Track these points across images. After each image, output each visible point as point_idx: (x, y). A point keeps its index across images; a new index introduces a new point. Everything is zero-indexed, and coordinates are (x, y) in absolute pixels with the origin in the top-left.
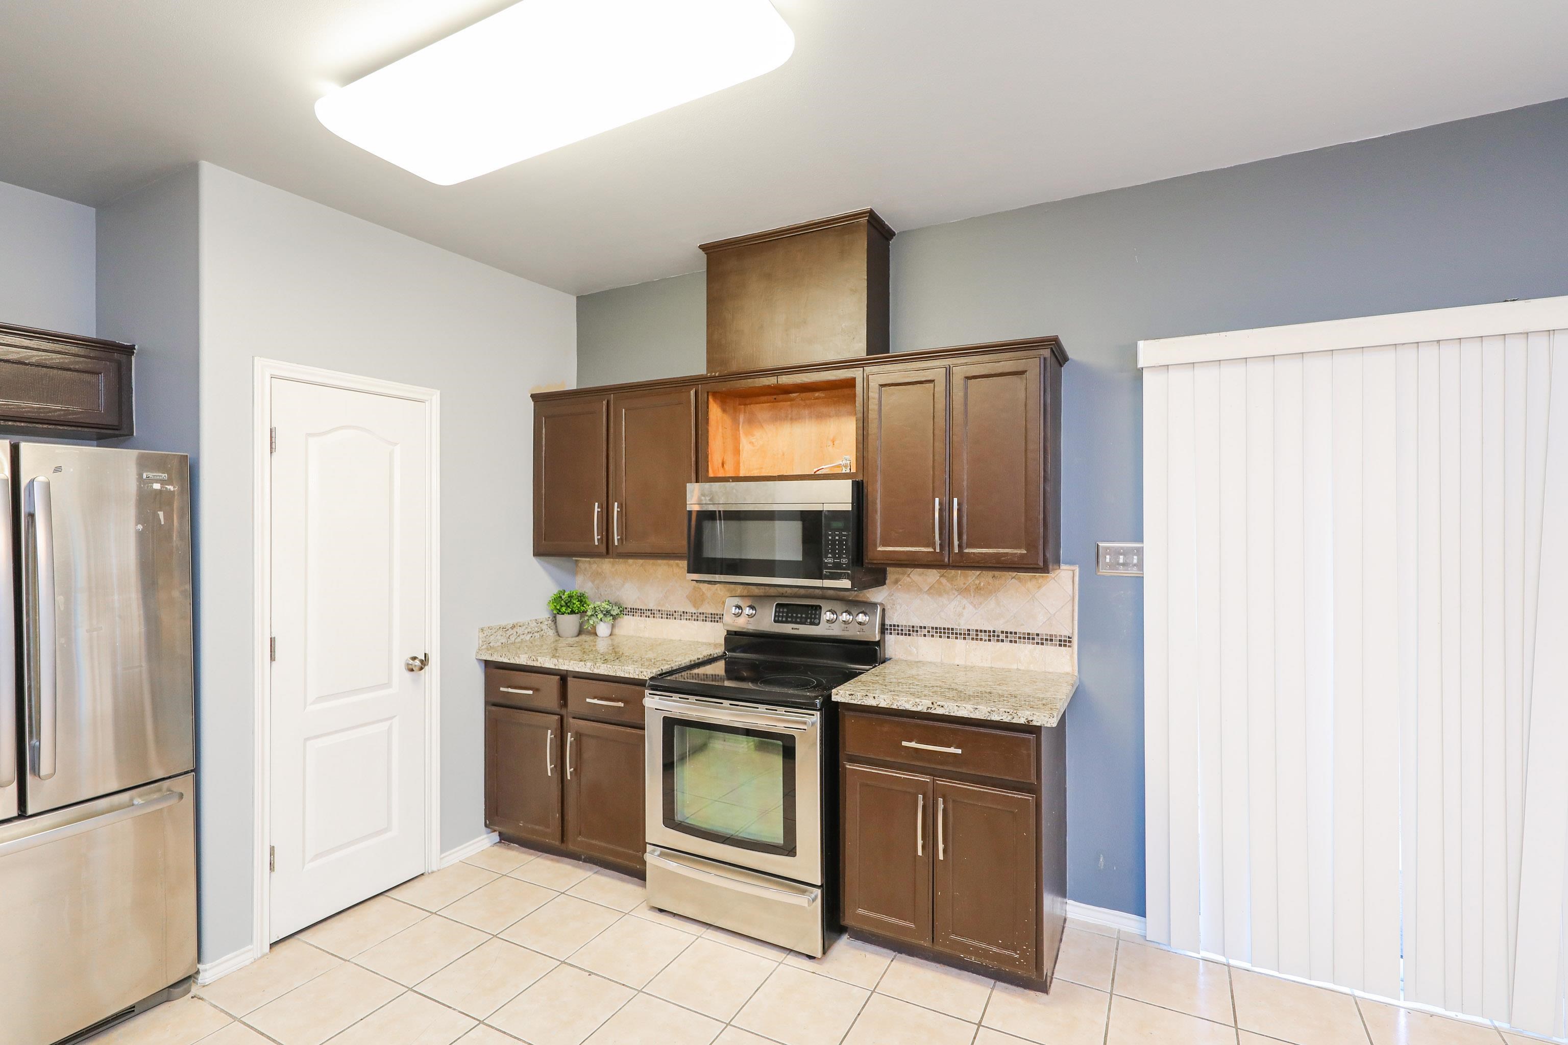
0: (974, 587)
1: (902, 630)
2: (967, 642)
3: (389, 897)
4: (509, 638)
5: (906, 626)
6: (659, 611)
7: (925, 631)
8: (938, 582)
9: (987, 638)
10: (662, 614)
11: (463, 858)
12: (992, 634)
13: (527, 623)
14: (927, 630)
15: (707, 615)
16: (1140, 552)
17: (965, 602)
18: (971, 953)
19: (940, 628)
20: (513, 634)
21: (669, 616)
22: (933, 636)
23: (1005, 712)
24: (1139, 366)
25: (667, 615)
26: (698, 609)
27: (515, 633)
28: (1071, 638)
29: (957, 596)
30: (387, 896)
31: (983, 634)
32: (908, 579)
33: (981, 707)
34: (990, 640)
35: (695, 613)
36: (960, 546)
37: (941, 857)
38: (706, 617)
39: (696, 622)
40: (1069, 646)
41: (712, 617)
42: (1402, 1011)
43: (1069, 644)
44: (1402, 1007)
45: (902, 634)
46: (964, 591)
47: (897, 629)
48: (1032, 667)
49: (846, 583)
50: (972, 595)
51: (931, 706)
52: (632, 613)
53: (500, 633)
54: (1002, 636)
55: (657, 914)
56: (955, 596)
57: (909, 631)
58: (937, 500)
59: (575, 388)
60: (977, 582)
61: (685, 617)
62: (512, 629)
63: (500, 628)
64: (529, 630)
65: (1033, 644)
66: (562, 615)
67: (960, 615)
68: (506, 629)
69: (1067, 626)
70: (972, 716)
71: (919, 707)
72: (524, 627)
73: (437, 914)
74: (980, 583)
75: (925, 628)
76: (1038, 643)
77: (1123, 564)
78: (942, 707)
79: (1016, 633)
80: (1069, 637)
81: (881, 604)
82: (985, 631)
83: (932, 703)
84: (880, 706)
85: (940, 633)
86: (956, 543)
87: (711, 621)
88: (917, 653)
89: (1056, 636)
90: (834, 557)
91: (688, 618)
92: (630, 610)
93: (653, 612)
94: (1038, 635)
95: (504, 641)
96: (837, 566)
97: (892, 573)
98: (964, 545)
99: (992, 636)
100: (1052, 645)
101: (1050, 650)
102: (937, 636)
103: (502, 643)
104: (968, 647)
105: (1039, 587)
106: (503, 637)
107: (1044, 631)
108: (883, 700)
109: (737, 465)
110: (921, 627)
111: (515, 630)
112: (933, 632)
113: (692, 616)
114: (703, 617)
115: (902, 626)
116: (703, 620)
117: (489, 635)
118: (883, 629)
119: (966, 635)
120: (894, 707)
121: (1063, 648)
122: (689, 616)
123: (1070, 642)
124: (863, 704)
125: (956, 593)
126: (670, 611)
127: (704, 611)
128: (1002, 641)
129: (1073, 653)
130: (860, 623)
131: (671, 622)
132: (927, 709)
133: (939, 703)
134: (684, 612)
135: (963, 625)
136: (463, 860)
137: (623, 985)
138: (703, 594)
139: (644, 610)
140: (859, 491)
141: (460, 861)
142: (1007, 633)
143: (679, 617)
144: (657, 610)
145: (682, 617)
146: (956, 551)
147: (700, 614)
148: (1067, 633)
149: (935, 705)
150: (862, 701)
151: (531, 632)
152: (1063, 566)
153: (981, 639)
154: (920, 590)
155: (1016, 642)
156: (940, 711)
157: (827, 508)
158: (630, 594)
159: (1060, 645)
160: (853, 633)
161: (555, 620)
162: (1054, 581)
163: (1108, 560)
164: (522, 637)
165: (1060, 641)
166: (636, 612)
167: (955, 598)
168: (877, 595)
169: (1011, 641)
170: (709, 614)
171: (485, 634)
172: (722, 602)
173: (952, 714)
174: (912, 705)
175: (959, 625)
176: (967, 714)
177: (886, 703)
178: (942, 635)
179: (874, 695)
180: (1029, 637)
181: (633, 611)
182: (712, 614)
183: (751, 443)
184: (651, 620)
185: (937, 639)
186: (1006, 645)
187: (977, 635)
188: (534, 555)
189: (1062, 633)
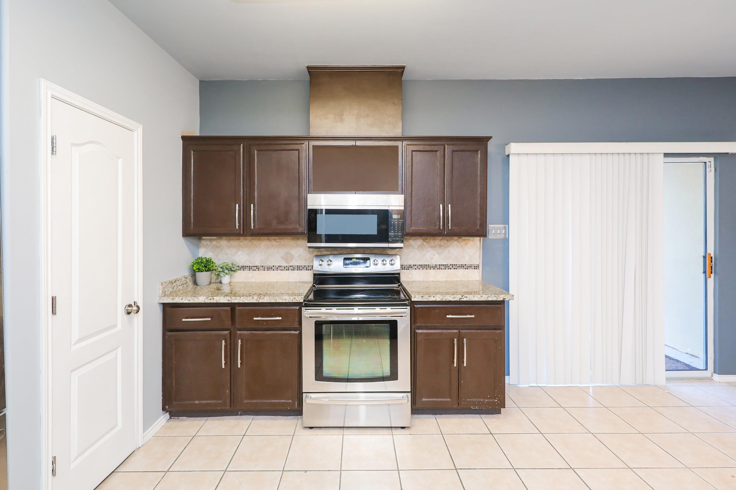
0: (439, 245)
1: (404, 267)
2: (435, 271)
3: (120, 472)
4: (173, 288)
5: (406, 265)
6: (262, 266)
7: (416, 267)
8: (422, 244)
9: (444, 268)
10: (264, 268)
11: (154, 434)
12: (446, 266)
13: (181, 279)
14: (416, 266)
15: (295, 267)
17: (434, 252)
18: (476, 405)
19: (423, 265)
20: (175, 286)
21: (269, 269)
22: (419, 269)
23: (494, 296)
25: (268, 268)
26: (289, 264)
27: (176, 285)
28: (479, 265)
29: (431, 250)
30: (117, 472)
31: (442, 266)
32: (408, 243)
33: (484, 295)
34: (445, 269)
35: (287, 266)
36: (451, 226)
37: (465, 365)
38: (294, 268)
39: (287, 271)
40: (478, 269)
41: (298, 268)
42: (591, 387)
43: (478, 268)
44: (591, 386)
45: (404, 269)
46: (434, 247)
48: (463, 279)
49: (401, 245)
50: (438, 249)
51: (461, 297)
52: (243, 269)
53: (170, 285)
54: (451, 267)
55: (310, 431)
56: (430, 250)
57: (408, 267)
58: (441, 205)
59: (199, 135)
60: (440, 243)
61: (280, 269)
62: (175, 283)
63: (170, 282)
64: (182, 283)
65: (464, 269)
66: (202, 273)
67: (432, 258)
68: (172, 283)
69: (477, 260)
70: (480, 300)
71: (455, 298)
72: (180, 281)
73: (170, 471)
74: (441, 244)
75: (416, 265)
76: (465, 269)
77: (499, 234)
78: (467, 297)
79: (456, 265)
80: (478, 265)
82: (443, 265)
83: (462, 296)
84: (437, 300)
85: (423, 267)
86: (449, 225)
87: (298, 270)
88: (412, 277)
89: (473, 265)
90: (394, 232)
91: (282, 269)
92: (241, 267)
93: (258, 267)
94: (465, 265)
95: (171, 290)
96: (396, 236)
98: (453, 225)
99: (446, 267)
100: (471, 269)
101: (470, 271)
102: (421, 269)
103: (171, 292)
104: (435, 272)
105: (466, 244)
106: (171, 288)
107: (468, 263)
108: (438, 298)
110: (414, 265)
111: (176, 283)
112: (419, 267)
113: (285, 268)
114: (292, 268)
115: (405, 265)
116: (292, 270)
117: (165, 287)
119: (435, 267)
120: (444, 300)
121: (475, 270)
122: (283, 268)
123: (478, 267)
124: (428, 300)
125: (430, 249)
126: (270, 266)
127: (293, 265)
128: (451, 269)
129: (480, 271)
130: (392, 265)
131: (271, 272)
132: (460, 299)
133: (465, 296)
134: (279, 266)
135: (434, 263)
136: (154, 435)
137: (329, 471)
138: (292, 255)
139: (251, 266)
141: (153, 436)
142: (453, 265)
143: (276, 269)
144: (260, 266)
145: (278, 269)
146: (450, 228)
147: (290, 266)
148: (477, 264)
149: (463, 297)
150: (428, 299)
151: (182, 284)
153: (441, 269)
154: (414, 248)
155: (456, 269)
156: (465, 299)
157: (391, 208)
158: (241, 259)
159: (475, 269)
161: (194, 276)
162: (472, 242)
163: (493, 232)
164: (179, 287)
165: (475, 267)
166: (246, 268)
167: (430, 251)
169: (454, 269)
170: (296, 266)
171: (163, 287)
172: (304, 259)
173: (471, 300)
174: (452, 298)
175: (432, 263)
176: (478, 299)
177: (440, 299)
178: (424, 268)
179: (434, 296)
180: (462, 266)
181: (243, 268)
182: (298, 266)
184: (257, 272)
185: (421, 270)
186: (453, 271)
187: (440, 267)
188: (183, 236)
189: (476, 264)
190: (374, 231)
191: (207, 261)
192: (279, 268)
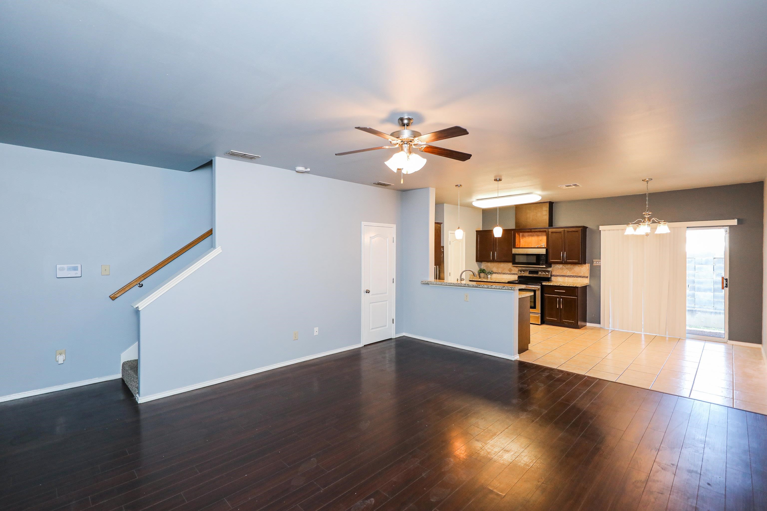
8: (562, 267)
16: (601, 261)
19: (563, 275)
24: (600, 230)
25: (503, 273)
32: (556, 266)
36: (566, 260)
37: (561, 308)
39: (512, 275)
41: (515, 274)
43: (588, 278)
46: (567, 268)
47: (554, 276)
48: (581, 282)
49: (545, 266)
50: (569, 269)
57: (556, 276)
58: (562, 252)
60: (570, 267)
66: (482, 273)
67: (567, 273)
69: (588, 274)
71: (558, 285)
75: (559, 275)
76: (582, 277)
77: (598, 263)
79: (578, 276)
80: (588, 276)
81: (551, 271)
82: (572, 276)
86: (565, 259)
88: (558, 280)
90: (542, 262)
93: (501, 273)
96: (543, 263)
97: (553, 265)
98: (567, 260)
101: (584, 279)
104: (568, 278)
105: (582, 268)
107: (583, 275)
109: (520, 245)
113: (511, 273)
118: (551, 275)
119: (568, 276)
124: (548, 285)
129: (588, 280)
130: (546, 274)
131: (504, 275)
135: (567, 275)
139: (499, 273)
140: (547, 251)
142: (576, 276)
146: (565, 261)
147: (513, 273)
152: (586, 264)
154: (559, 268)
156: (561, 286)
157: (541, 253)
158: (495, 270)
159: (586, 278)
160: (546, 276)
161: (479, 274)
162: (585, 266)
163: (594, 263)
166: (497, 273)
167: (566, 270)
168: (549, 269)
173: (564, 286)
177: (552, 285)
179: (550, 284)
180: (580, 277)
181: (495, 273)
183: (523, 240)
184: (500, 275)
185: (562, 277)
186: (575, 278)
187: (570, 276)
188: (476, 262)
189: (586, 276)
190: (535, 261)
191: (483, 270)
192: (507, 274)
